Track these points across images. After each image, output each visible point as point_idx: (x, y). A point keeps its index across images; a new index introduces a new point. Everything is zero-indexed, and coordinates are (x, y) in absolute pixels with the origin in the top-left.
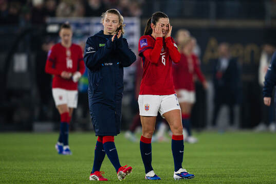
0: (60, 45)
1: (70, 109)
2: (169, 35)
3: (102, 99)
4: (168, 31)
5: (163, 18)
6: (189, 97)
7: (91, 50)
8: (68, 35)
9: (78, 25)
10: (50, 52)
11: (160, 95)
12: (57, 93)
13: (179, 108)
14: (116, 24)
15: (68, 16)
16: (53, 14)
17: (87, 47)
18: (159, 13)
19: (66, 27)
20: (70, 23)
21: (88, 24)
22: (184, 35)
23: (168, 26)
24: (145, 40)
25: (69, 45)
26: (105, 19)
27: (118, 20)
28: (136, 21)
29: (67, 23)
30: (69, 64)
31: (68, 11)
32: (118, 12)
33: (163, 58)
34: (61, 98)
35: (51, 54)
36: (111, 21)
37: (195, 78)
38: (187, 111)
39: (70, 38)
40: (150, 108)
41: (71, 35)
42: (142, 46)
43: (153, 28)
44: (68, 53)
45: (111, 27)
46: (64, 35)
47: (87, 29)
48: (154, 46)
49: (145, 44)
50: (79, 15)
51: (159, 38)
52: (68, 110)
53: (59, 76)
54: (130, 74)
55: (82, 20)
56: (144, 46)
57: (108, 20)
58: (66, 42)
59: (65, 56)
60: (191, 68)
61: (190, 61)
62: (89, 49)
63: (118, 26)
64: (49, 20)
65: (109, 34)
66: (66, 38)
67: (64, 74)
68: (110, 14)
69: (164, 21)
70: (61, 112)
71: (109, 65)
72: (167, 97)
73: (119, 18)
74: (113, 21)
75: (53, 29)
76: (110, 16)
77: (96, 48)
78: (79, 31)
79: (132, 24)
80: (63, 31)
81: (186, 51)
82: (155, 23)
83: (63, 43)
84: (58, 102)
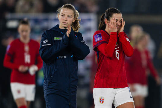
0: (19, 40)
1: (27, 102)
2: (122, 30)
3: (57, 91)
4: (121, 26)
5: (117, 14)
6: (142, 91)
7: (47, 43)
8: (26, 31)
9: (37, 21)
10: (9, 47)
11: (114, 88)
12: (15, 87)
13: (132, 100)
14: (71, 19)
15: (26, 12)
16: (12, 10)
17: (42, 40)
18: (113, 9)
19: (25, 23)
20: (29, 19)
21: (47, 20)
22: (138, 31)
23: (121, 22)
24: (100, 35)
25: (27, 41)
26: (61, 14)
27: (73, 15)
28: (93, 16)
29: (26, 19)
30: (27, 59)
31: (27, 7)
32: (74, 7)
33: (117, 53)
34: (19, 92)
35: (10, 49)
36: (66, 16)
37: (148, 73)
38: (141, 104)
39: (28, 34)
40: (105, 101)
41: (29, 31)
42: (97, 40)
43: (106, 23)
44: (27, 48)
45: (66, 22)
46: (23, 31)
47: (45, 24)
48: (108, 41)
49: (100, 39)
50: (38, 12)
51: (113, 33)
52: (25, 104)
53: (17, 70)
54: (87, 69)
55: (41, 16)
56: (99, 41)
57: (63, 15)
58: (25, 37)
59: (23, 51)
60: (144, 62)
61: (144, 56)
62: (45, 42)
63: (73, 20)
64: (8, 16)
65: (64, 28)
66: (24, 33)
67: (21, 68)
68: (66, 9)
69: (117, 17)
70: (19, 105)
71: (64, 58)
72: (121, 90)
73: (75, 13)
74: (69, 16)
75: (12, 24)
76: (66, 11)
77: (52, 41)
78: (38, 27)
79: (89, 20)
80: (21, 27)
81: (140, 47)
82: (108, 19)
83: (22, 39)
84: (16, 96)
